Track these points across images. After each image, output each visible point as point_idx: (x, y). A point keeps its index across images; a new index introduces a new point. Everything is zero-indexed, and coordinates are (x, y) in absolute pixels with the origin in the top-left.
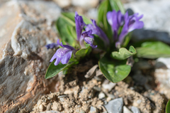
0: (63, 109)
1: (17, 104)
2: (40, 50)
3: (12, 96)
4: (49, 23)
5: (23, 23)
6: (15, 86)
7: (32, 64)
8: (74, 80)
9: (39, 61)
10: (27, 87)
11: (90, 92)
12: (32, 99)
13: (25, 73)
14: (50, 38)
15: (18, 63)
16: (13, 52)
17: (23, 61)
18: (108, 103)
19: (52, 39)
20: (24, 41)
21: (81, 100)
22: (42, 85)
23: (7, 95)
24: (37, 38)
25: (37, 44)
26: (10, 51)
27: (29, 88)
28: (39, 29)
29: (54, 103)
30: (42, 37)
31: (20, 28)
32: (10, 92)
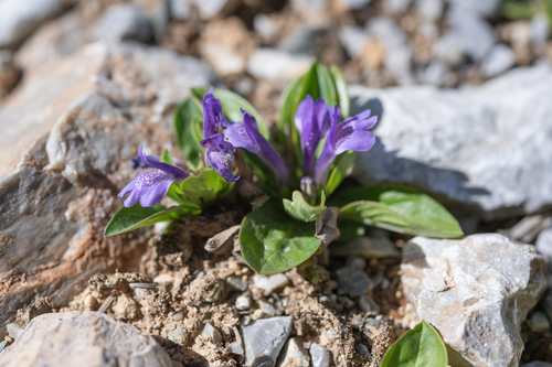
0: (139, 316)
1: (32, 284)
2: (117, 168)
3: (25, 262)
4: (159, 108)
5: (91, 97)
6: (38, 241)
7: (88, 198)
8: (179, 251)
9: (107, 192)
10: (67, 248)
11: (211, 287)
12: (75, 278)
13: (68, 214)
14: (150, 143)
15: (53, 189)
16: (46, 160)
17: (67, 186)
18: (252, 322)
19: (154, 147)
20: (79, 140)
21: (185, 302)
22: (106, 250)
23: (14, 258)
24: (116, 137)
25: (114, 151)
26: (38, 158)
27: (71, 253)
28: (128, 117)
29: (120, 298)
30: (130, 138)
31: (79, 109)
32: (21, 251)
